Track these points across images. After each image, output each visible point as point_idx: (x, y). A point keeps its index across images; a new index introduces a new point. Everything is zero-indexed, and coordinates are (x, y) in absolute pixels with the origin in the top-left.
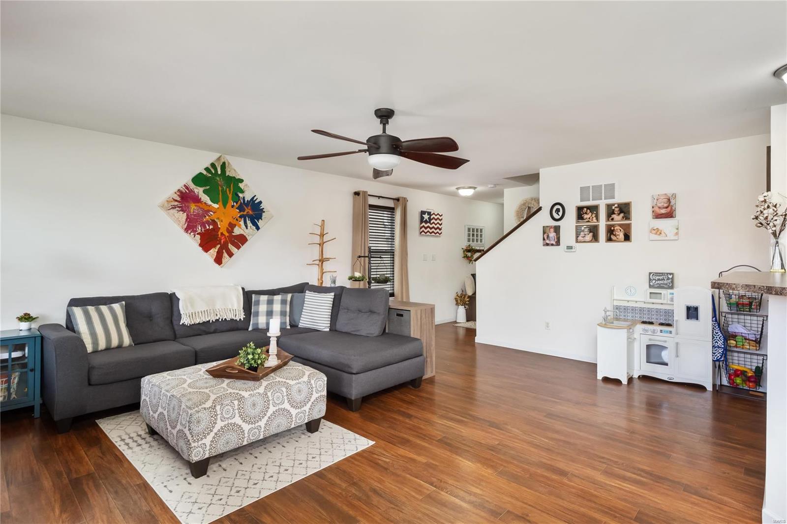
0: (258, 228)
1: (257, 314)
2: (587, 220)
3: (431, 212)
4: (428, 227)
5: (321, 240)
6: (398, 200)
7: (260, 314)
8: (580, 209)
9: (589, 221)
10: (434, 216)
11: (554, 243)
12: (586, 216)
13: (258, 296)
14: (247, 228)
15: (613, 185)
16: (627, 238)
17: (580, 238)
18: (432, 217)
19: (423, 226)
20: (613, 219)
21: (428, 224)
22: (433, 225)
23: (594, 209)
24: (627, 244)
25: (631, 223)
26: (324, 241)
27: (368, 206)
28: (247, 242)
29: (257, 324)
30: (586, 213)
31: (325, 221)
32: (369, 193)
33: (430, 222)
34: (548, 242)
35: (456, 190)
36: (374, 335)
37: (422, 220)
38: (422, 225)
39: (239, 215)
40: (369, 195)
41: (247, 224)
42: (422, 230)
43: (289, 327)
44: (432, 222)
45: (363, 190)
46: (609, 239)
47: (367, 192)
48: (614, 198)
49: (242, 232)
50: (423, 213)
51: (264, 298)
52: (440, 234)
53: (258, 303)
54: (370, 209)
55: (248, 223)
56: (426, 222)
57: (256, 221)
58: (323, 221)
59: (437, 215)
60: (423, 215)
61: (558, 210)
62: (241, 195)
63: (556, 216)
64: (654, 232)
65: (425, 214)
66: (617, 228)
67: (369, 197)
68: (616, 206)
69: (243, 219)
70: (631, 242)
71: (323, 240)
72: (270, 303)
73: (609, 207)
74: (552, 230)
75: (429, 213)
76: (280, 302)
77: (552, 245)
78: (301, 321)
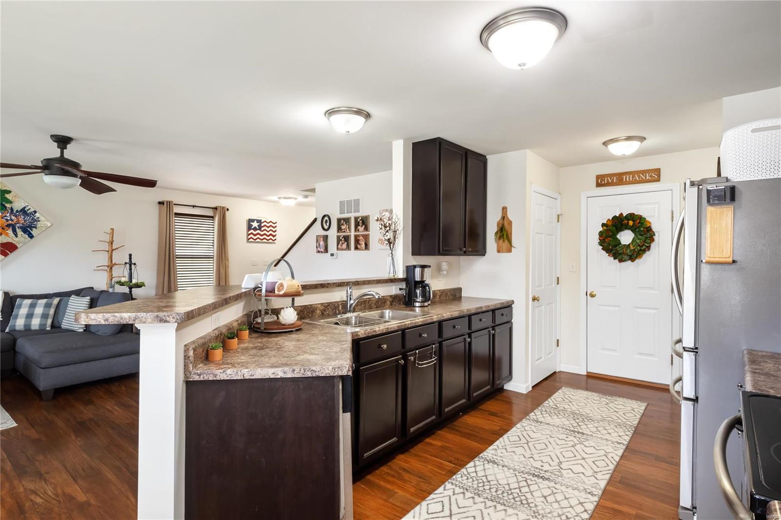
0: (31, 236)
1: (16, 317)
2: (343, 231)
3: (261, 220)
4: (258, 234)
5: (110, 248)
6: (216, 208)
7: (19, 316)
8: (339, 220)
9: (344, 232)
10: (265, 223)
11: (322, 250)
12: (343, 227)
13: (22, 300)
14: (17, 236)
15: (359, 200)
16: (367, 247)
17: (339, 246)
18: (262, 225)
19: (252, 233)
20: (358, 230)
21: (258, 231)
22: (265, 232)
23: (347, 220)
24: (366, 252)
25: (369, 234)
26: (114, 248)
27: (174, 214)
28: (17, 250)
29: (14, 326)
30: (343, 225)
31: (115, 230)
32: (174, 203)
33: (260, 229)
34: (319, 250)
35: (278, 199)
36: (107, 334)
37: (250, 227)
38: (250, 232)
39: (5, 224)
40: (175, 204)
41: (16, 232)
42: (249, 237)
43: (48, 329)
44: (262, 229)
45: (167, 200)
46: (356, 248)
47: (172, 202)
48: (359, 212)
49: (10, 240)
50: (250, 221)
51: (28, 302)
52: (273, 241)
53: (20, 306)
54: (175, 217)
55: (18, 232)
56: (255, 229)
57: (29, 229)
58: (112, 229)
59: (269, 222)
60: (251, 223)
61: (326, 221)
62: (8, 205)
63: (326, 227)
64: (380, 242)
65: (254, 222)
66: (361, 238)
67: (174, 206)
68: (360, 218)
69: (11, 228)
70: (369, 250)
71: (112, 246)
72: (33, 306)
73: (356, 219)
74: (322, 239)
75: (259, 221)
76: (43, 305)
77: (322, 252)
78: (63, 323)
